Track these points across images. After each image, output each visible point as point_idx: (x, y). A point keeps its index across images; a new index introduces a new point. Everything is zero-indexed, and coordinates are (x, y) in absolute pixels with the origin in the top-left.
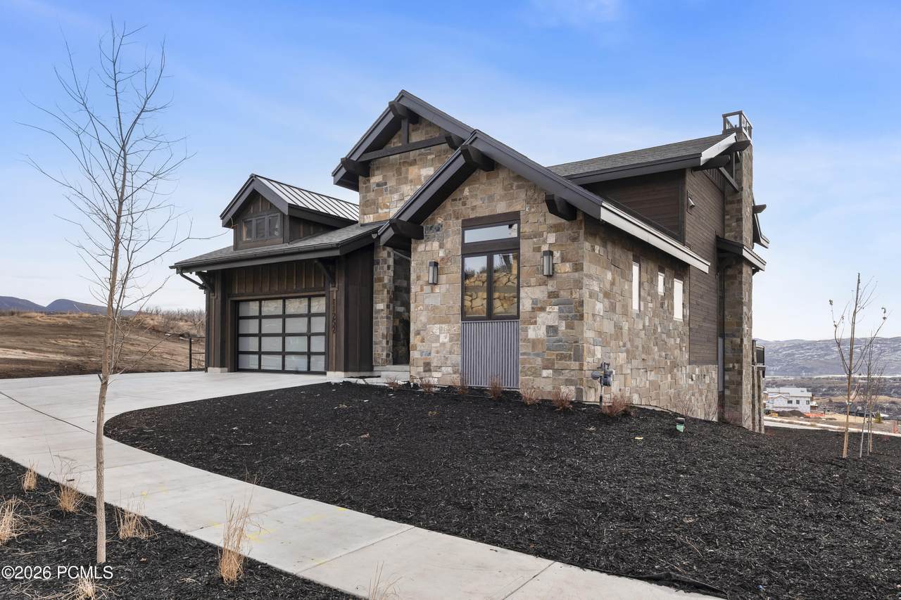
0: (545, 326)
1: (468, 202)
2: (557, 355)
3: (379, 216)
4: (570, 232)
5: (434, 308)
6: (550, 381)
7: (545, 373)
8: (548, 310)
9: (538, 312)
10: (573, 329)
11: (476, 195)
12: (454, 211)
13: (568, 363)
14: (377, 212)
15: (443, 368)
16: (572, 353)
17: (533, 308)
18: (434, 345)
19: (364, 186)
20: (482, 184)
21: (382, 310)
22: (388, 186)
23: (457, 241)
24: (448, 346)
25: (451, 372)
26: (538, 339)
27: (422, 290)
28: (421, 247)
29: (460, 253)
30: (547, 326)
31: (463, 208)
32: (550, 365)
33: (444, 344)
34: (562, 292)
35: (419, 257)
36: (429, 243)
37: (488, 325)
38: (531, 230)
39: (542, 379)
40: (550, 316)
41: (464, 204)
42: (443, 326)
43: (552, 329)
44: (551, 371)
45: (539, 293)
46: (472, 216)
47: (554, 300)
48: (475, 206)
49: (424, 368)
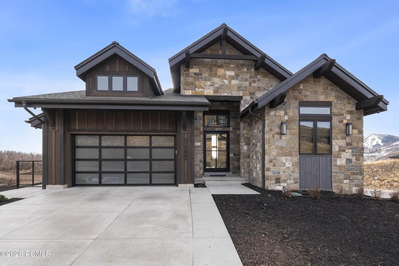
0: (345, 159)
1: (303, 92)
2: (351, 173)
3: (196, 92)
4: (357, 115)
5: (282, 148)
6: (348, 185)
7: (345, 181)
8: (346, 151)
9: (342, 152)
10: (359, 160)
11: (307, 89)
12: (294, 96)
13: (357, 176)
14: (195, 90)
15: (288, 181)
16: (359, 172)
17: (339, 150)
18: (282, 168)
19: (185, 73)
20: (311, 84)
21: (199, 146)
22: (203, 76)
23: (296, 112)
24: (292, 168)
25: (293, 183)
26: (342, 165)
27: (273, 137)
28: (272, 113)
29: (298, 119)
30: (346, 159)
31: (300, 95)
32: (348, 178)
33: (288, 168)
34: (353, 143)
35: (271, 118)
36: (278, 111)
37: (314, 158)
38: (337, 112)
39: (344, 185)
40: (347, 154)
41: (300, 93)
42: (288, 157)
43: (349, 161)
44: (348, 181)
45: (342, 143)
46: (305, 100)
47: (349, 147)
48: (307, 95)
49: (275, 181)
